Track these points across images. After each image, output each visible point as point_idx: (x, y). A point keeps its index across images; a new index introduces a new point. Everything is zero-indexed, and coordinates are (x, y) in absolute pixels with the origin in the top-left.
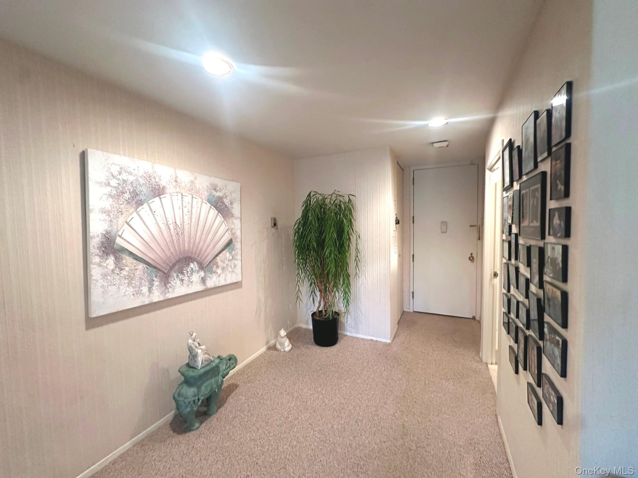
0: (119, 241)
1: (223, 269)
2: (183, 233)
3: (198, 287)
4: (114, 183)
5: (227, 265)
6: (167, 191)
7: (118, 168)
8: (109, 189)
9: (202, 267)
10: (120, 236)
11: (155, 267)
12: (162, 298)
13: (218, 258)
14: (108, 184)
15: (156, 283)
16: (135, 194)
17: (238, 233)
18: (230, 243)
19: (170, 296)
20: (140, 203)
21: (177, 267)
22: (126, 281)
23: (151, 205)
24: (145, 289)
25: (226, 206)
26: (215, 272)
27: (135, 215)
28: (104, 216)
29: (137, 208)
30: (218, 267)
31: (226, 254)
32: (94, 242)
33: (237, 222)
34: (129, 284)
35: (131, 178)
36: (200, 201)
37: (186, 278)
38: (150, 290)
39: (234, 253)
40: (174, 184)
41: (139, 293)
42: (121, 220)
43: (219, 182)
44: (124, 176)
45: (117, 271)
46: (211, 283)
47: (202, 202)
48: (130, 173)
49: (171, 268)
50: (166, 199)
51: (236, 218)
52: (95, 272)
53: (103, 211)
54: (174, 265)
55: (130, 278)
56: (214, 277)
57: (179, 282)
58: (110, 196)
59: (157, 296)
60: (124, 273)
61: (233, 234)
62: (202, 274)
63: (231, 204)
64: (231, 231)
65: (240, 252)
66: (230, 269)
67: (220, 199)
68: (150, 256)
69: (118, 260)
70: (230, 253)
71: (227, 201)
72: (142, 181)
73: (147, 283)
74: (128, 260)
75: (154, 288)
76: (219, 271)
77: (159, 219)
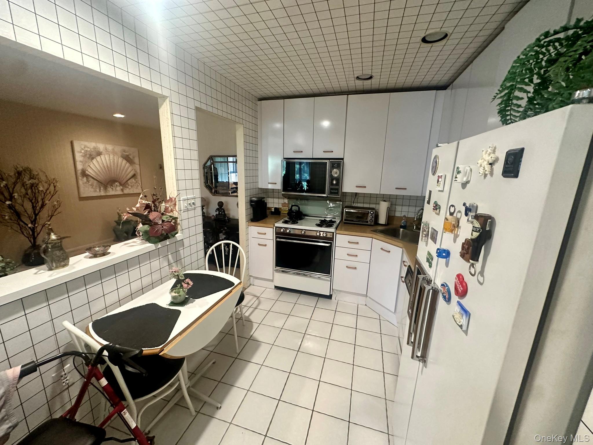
0: (87, 172)
1: (132, 186)
2: (111, 170)
3: (120, 193)
4: (83, 151)
5: (134, 185)
6: (103, 153)
7: (84, 146)
8: (81, 154)
9: (121, 184)
10: (87, 170)
11: (101, 183)
12: (104, 194)
13: (129, 182)
14: (81, 152)
15: (102, 189)
16: (90, 155)
17: (138, 171)
18: (134, 176)
19: (108, 194)
20: (93, 159)
21: (110, 183)
22: (91, 186)
23: (97, 159)
24: (98, 190)
25: (131, 159)
26: (128, 187)
27: (91, 163)
28: (81, 163)
29: (92, 160)
30: (129, 185)
31: (133, 180)
32: (79, 172)
33: (137, 167)
34: (92, 188)
35: (89, 149)
36: (118, 157)
37: (114, 188)
38: (100, 191)
39: (136, 180)
40: (105, 150)
41: (96, 191)
42: (87, 164)
43: (126, 148)
44: (86, 149)
45: (87, 183)
46: (126, 191)
47: (119, 157)
48: (88, 148)
49: (107, 184)
50: (102, 157)
51: (137, 164)
52: (81, 182)
53: (81, 162)
54: (109, 182)
55: (92, 185)
56: (128, 189)
57: (111, 190)
58: (82, 156)
59: (102, 193)
60: (90, 183)
61: (136, 171)
62: (121, 187)
63: (134, 157)
64: (135, 170)
65: (140, 180)
66: (135, 187)
67: (127, 156)
68: (99, 178)
69: (87, 178)
70: (135, 180)
71: (131, 157)
72: (92, 150)
73: (99, 188)
74: (90, 179)
75: (101, 190)
76: (130, 187)
77: (100, 164)
